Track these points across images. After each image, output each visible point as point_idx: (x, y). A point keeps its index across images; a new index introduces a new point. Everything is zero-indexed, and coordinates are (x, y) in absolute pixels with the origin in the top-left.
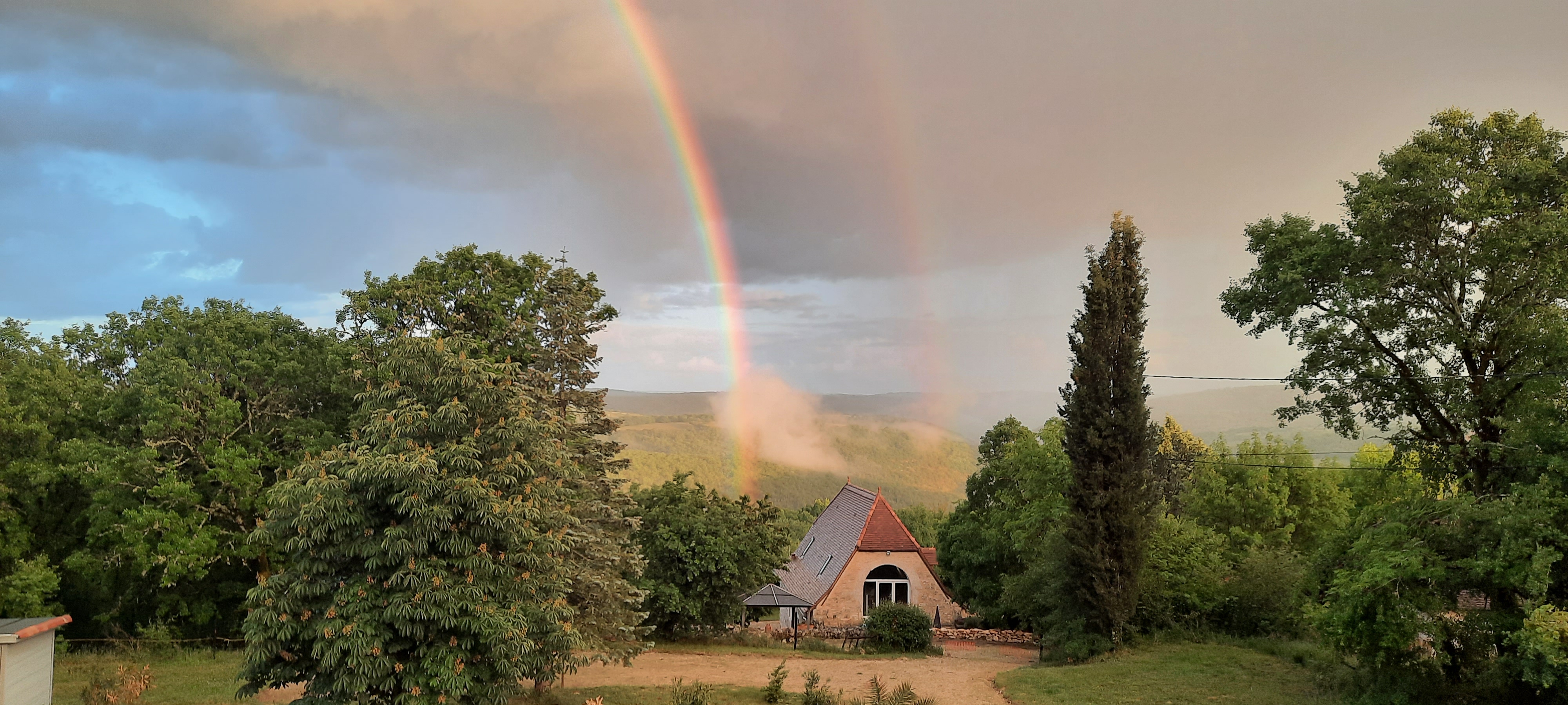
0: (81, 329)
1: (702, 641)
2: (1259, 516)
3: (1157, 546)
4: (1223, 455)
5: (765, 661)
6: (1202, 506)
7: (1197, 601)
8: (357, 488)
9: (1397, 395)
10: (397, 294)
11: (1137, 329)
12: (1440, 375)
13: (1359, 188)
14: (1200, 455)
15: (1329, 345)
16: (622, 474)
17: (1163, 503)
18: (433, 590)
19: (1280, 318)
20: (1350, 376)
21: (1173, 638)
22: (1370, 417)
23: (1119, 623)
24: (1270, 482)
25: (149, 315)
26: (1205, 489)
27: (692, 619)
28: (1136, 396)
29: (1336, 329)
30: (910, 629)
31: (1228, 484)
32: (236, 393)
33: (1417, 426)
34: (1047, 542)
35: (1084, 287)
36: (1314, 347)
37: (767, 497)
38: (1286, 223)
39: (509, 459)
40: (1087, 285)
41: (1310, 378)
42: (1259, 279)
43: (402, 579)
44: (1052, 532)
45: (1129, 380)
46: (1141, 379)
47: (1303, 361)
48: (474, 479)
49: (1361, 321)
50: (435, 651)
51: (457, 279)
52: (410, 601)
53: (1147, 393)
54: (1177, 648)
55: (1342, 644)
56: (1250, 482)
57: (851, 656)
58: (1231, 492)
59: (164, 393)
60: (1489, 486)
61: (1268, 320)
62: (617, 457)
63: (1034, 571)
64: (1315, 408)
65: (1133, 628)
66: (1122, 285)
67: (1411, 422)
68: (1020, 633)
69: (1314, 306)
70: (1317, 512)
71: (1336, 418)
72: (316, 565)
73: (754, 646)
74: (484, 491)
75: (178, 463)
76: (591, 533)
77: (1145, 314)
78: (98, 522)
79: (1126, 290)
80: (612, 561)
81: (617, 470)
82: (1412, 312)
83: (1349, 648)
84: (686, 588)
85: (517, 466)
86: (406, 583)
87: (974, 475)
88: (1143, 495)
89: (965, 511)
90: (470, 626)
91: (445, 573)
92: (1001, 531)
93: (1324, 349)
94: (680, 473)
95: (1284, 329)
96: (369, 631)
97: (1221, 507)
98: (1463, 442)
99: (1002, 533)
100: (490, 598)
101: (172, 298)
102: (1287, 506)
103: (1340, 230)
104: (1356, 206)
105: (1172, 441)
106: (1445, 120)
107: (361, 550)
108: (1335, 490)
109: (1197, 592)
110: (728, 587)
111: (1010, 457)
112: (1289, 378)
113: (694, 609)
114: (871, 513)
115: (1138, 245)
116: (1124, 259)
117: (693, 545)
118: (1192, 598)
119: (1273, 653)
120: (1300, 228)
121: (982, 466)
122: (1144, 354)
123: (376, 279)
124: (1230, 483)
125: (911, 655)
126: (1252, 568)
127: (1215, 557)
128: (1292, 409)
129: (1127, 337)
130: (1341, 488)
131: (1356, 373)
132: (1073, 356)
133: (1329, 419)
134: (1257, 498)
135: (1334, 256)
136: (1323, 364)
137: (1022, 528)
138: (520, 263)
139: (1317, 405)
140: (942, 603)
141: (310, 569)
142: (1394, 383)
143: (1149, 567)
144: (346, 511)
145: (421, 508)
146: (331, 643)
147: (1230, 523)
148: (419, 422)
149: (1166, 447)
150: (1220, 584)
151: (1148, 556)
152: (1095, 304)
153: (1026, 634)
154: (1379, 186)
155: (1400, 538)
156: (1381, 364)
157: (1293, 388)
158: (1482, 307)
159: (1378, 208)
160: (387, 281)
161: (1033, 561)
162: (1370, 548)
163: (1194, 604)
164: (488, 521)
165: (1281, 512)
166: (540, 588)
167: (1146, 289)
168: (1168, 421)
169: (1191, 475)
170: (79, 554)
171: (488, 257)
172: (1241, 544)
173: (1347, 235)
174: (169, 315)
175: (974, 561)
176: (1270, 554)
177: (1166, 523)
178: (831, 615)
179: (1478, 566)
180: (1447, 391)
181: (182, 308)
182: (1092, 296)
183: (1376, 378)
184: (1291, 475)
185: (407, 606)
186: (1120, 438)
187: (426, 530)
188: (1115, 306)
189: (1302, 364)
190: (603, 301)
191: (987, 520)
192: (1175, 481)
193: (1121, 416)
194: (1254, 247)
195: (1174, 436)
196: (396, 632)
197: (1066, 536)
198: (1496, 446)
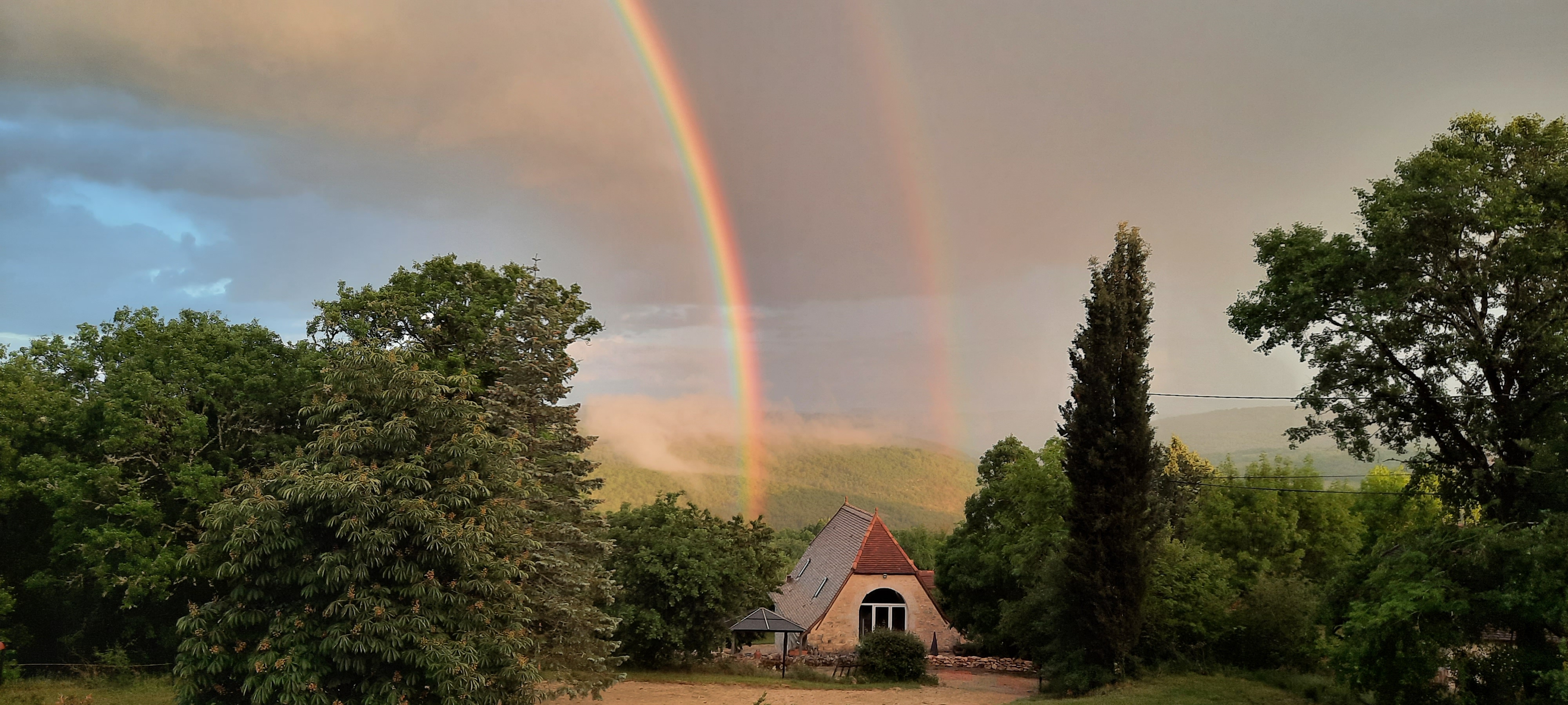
0: (50, 341)
1: (686, 669)
2: (1267, 540)
3: (1161, 572)
4: (1231, 478)
5: (751, 691)
6: (1208, 530)
7: (1203, 630)
8: (295, 510)
9: (1414, 416)
10: (370, 305)
11: (1141, 345)
12: (1460, 394)
13: (1375, 197)
14: (1206, 477)
15: (1342, 362)
16: (595, 495)
17: (1168, 527)
18: (374, 620)
19: (1290, 334)
20: (1365, 395)
21: (1178, 669)
22: (1386, 439)
23: (1121, 653)
24: (1279, 505)
25: (121, 326)
26: (1211, 512)
27: (675, 646)
28: (1140, 415)
29: (1349, 346)
30: (904, 657)
31: (1235, 507)
32: (205, 408)
33: (1436, 449)
34: (1046, 568)
35: (1087, 301)
36: (1326, 365)
37: (760, 518)
38: (1297, 233)
39: (462, 478)
40: (1090, 298)
41: (1322, 397)
42: (1268, 292)
43: (340, 608)
44: (1053, 556)
45: (1132, 399)
46: (1145, 398)
47: (1315, 379)
48: (421, 500)
49: (1377, 337)
50: (378, 687)
51: (434, 290)
52: (348, 632)
53: (1152, 412)
54: (1181, 680)
55: (1358, 681)
56: (1259, 506)
57: (841, 686)
58: (1238, 515)
59: (127, 407)
60: (1516, 513)
61: (1278, 335)
62: (591, 476)
63: (1033, 597)
64: (1328, 429)
65: (1136, 659)
66: (1126, 300)
67: (1429, 444)
68: (1019, 661)
69: (1327, 322)
70: (1328, 537)
71: (1350, 440)
72: (250, 593)
73: (739, 674)
74: (431, 514)
75: (142, 481)
76: (559, 558)
77: (1150, 330)
78: (61, 541)
79: (1130, 304)
80: (582, 587)
81: (590, 490)
82: (1429, 329)
83: (1366, 685)
84: (668, 615)
85: (470, 487)
86: (344, 613)
87: (973, 496)
88: (1146, 519)
89: (962, 534)
90: (414, 659)
91: (388, 602)
92: (999, 554)
93: (1337, 366)
94: (672, 492)
95: (1295, 345)
96: (305, 665)
97: (1230, 532)
98: (1486, 466)
99: (1001, 557)
100: (439, 628)
101: (146, 309)
102: (1297, 530)
103: (1354, 241)
104: (1372, 214)
105: (1178, 462)
106: (1466, 124)
107: (298, 578)
108: (1347, 514)
109: (1203, 620)
110: (711, 613)
111: (1009, 477)
112: (1300, 397)
113: (677, 635)
114: (867, 534)
115: (1144, 258)
116: (1128, 272)
117: (675, 568)
118: (1198, 627)
119: (1282, 686)
120: (1311, 239)
121: (981, 487)
122: (1148, 371)
123: (349, 290)
124: (1238, 506)
125: (904, 685)
126: (1261, 596)
127: (1222, 583)
128: (1304, 429)
129: (1131, 353)
130: (1353, 512)
131: (1371, 392)
132: (1074, 372)
133: (1342, 441)
134: (1265, 522)
135: (1346, 267)
136: (1336, 381)
137: (1021, 551)
138: (501, 274)
139: (1330, 426)
140: (941, 628)
141: (245, 597)
142: (1411, 403)
143: (1153, 594)
144: (282, 535)
145: (361, 532)
146: (263, 677)
147: (1238, 548)
148: (364, 439)
149: (1172, 468)
150: (1228, 612)
151: (1151, 583)
152: (1098, 318)
153: (1026, 662)
154: (1396, 193)
155: (1420, 568)
156: (1397, 382)
157: (1304, 407)
158: (1505, 323)
159: (1395, 215)
160: (360, 291)
161: (1033, 587)
162: (1387, 579)
163: (1200, 633)
164: (435, 547)
165: (1291, 537)
166: (496, 617)
167: (1151, 304)
168: (1175, 442)
169: (1197, 498)
170: (40, 574)
171: (468, 267)
172: (1249, 569)
173: (1362, 246)
174: (142, 327)
175: (972, 586)
176: (1279, 582)
177: (1171, 548)
178: (825, 639)
179: (1506, 599)
180: (1468, 409)
181: (157, 320)
182: (1095, 310)
183: (1392, 397)
184: (1301, 499)
185: (345, 639)
186: (1123, 459)
187: (366, 555)
188: (1119, 321)
189: (1314, 383)
190: (587, 314)
191: (986, 542)
192: (1181, 504)
193: (1124, 436)
194: (1263, 258)
195: (1180, 457)
196: (334, 665)
197: (1066, 561)
198: (1522, 470)
